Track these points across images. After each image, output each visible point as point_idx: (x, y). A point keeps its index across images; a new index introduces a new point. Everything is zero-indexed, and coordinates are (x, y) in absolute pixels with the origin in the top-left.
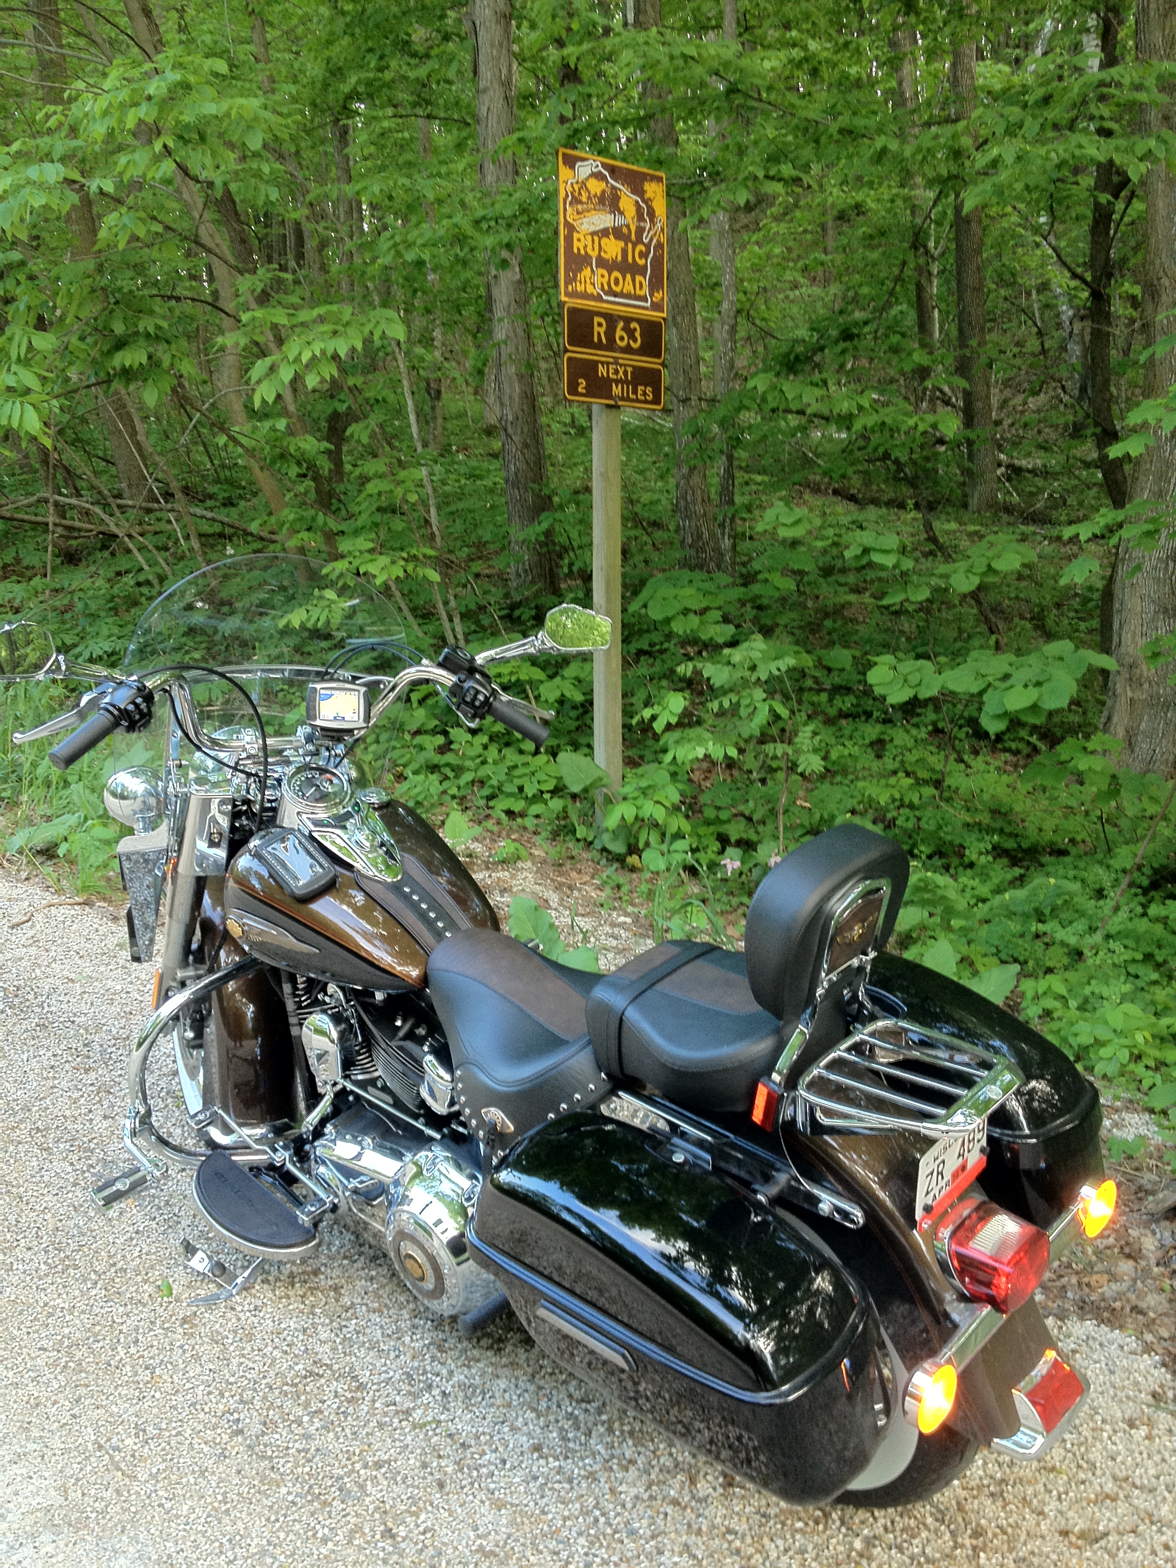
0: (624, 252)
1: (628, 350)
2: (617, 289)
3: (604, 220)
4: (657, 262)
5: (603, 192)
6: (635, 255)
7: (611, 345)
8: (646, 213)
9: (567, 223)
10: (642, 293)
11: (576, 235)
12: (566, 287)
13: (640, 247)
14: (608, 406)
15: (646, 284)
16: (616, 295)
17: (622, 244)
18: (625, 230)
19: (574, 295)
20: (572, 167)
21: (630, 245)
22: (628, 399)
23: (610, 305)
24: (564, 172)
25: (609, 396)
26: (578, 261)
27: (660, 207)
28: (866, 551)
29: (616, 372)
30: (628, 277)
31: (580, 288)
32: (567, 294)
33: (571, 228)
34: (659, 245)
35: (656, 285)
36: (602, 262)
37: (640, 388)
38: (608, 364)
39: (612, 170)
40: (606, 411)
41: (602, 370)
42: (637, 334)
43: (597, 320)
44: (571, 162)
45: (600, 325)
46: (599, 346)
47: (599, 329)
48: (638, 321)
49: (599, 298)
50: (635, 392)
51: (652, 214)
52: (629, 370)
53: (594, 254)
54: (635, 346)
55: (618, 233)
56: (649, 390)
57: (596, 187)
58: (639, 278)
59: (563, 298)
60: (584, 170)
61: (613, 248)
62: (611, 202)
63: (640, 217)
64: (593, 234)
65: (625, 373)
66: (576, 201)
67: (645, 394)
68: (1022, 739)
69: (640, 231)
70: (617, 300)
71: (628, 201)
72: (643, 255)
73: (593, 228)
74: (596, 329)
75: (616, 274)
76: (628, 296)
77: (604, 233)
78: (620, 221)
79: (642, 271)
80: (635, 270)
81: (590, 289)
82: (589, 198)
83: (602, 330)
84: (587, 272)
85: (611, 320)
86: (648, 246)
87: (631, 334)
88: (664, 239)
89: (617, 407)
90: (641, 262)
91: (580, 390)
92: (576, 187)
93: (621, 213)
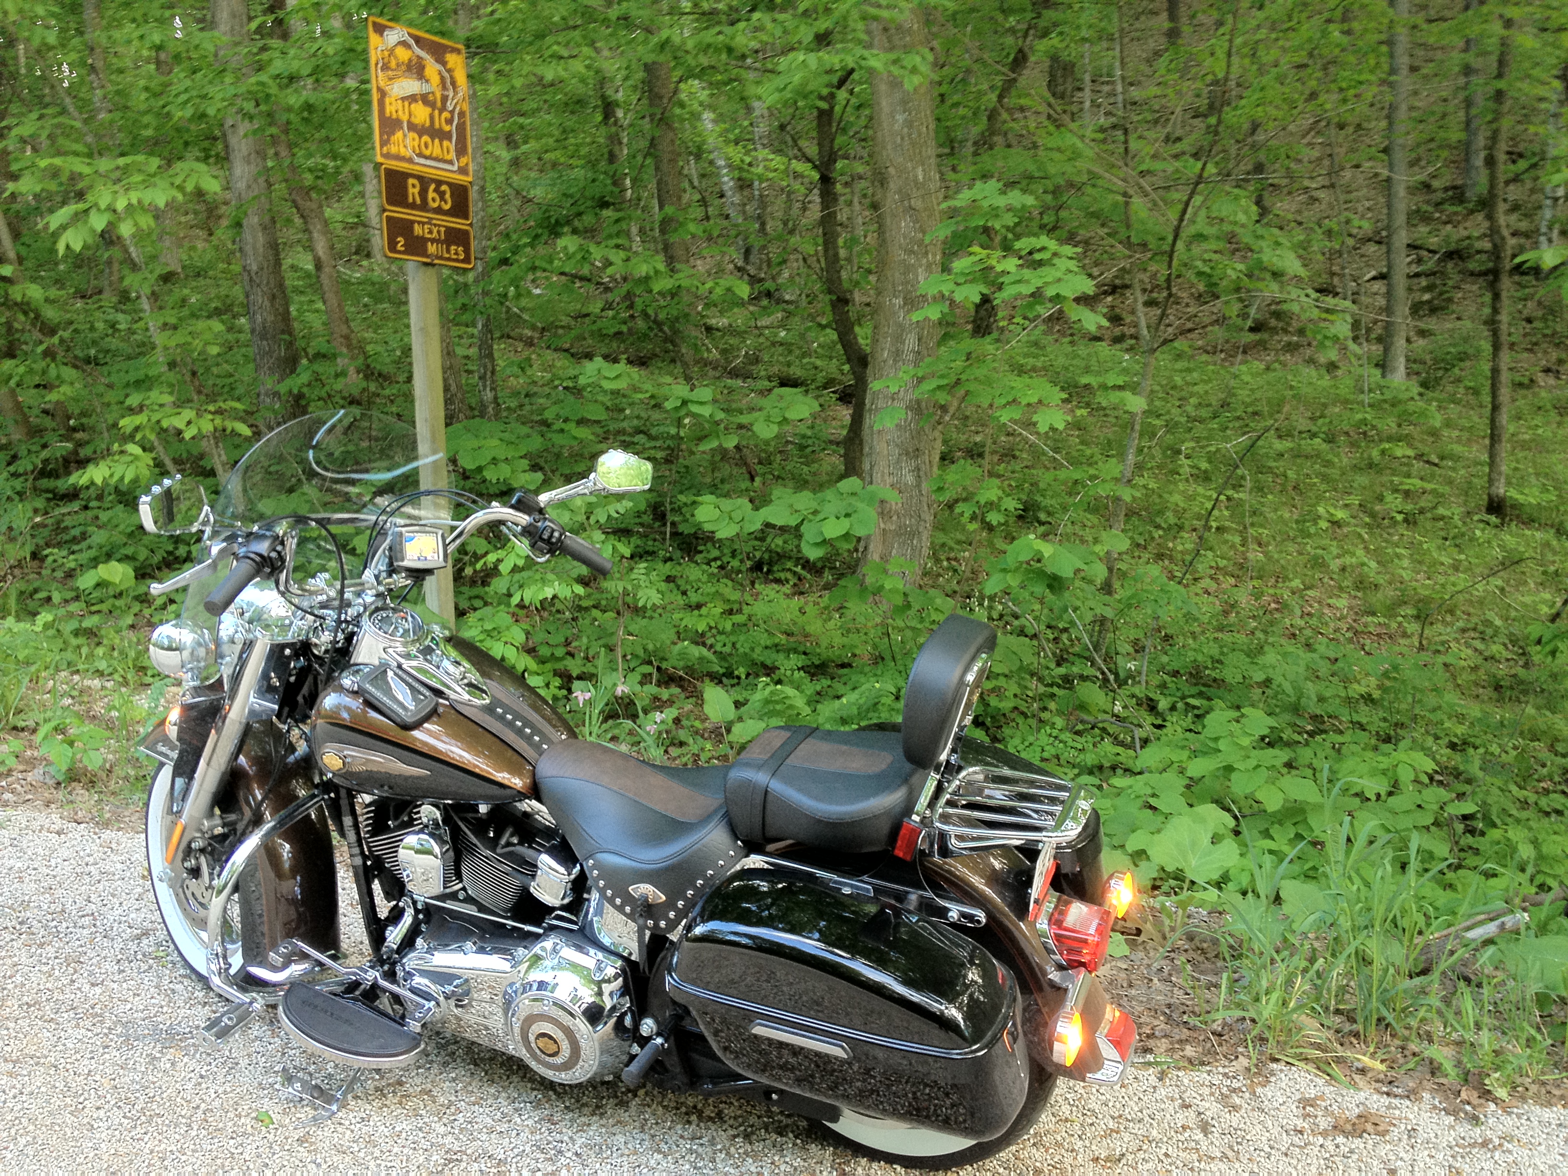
0: (432, 117)
1: (439, 211)
2: (427, 153)
3: (412, 86)
4: (461, 128)
5: (410, 60)
6: (440, 122)
7: (424, 206)
8: (448, 82)
9: (379, 89)
10: (448, 157)
11: (387, 100)
12: (382, 147)
13: (446, 115)
14: (426, 264)
15: (452, 147)
16: (426, 158)
17: (428, 110)
18: (431, 98)
19: (387, 156)
20: (381, 35)
21: (436, 112)
22: (441, 258)
23: (422, 167)
24: (374, 39)
25: (425, 254)
26: (390, 125)
27: (461, 77)
28: (685, 403)
29: (431, 232)
30: (437, 141)
31: (394, 150)
32: (382, 155)
33: (383, 93)
34: (462, 114)
35: (461, 150)
36: (412, 127)
37: (453, 248)
38: (424, 223)
39: (418, 40)
40: (423, 268)
41: (418, 230)
42: (448, 196)
43: (411, 181)
44: (380, 29)
45: (414, 186)
46: (413, 206)
47: (413, 190)
48: (450, 185)
49: (410, 160)
50: (448, 251)
51: (454, 83)
52: (443, 229)
53: (405, 118)
54: (447, 207)
55: (425, 99)
56: (460, 249)
57: (403, 54)
58: (446, 143)
59: (379, 159)
60: (393, 36)
61: (421, 113)
62: (417, 69)
63: (444, 88)
64: (403, 99)
65: (439, 232)
66: (386, 67)
67: (456, 253)
68: (790, 570)
69: (445, 99)
70: (429, 162)
71: (432, 69)
72: (449, 121)
73: (403, 94)
74: (411, 190)
75: (426, 138)
76: (436, 159)
77: (412, 99)
78: (425, 88)
79: (447, 136)
80: (444, 136)
81: (403, 152)
82: (398, 65)
83: (416, 191)
84: (399, 135)
85: (424, 182)
86: (452, 112)
87: (442, 195)
88: (466, 107)
89: (431, 265)
90: (447, 128)
91: (399, 247)
92: (386, 53)
93: (427, 81)
